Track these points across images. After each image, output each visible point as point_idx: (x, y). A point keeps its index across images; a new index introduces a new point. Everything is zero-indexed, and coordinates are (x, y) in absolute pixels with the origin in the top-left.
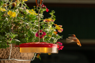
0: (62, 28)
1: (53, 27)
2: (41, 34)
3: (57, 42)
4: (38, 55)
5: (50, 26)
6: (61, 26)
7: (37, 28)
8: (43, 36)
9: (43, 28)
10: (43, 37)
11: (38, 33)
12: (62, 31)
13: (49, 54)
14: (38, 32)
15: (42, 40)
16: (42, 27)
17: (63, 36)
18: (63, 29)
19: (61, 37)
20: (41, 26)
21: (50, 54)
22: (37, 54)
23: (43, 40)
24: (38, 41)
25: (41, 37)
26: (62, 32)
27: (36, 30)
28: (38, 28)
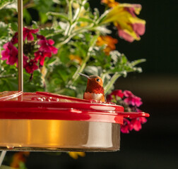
0: (140, 16)
1: (93, 11)
2: (28, 48)
4: (16, 159)
5: (76, 5)
7: (8, 17)
8: (42, 59)
9: (44, 20)
10: (41, 66)
11: (16, 45)
13: (73, 154)
14: (15, 39)
15: (38, 80)
16: (34, 14)
18: (143, 22)
20: (30, 5)
21: (80, 153)
22: (10, 154)
23: (43, 80)
24: (14, 84)
25: (30, 67)
27: (6, 29)
28: (17, 16)
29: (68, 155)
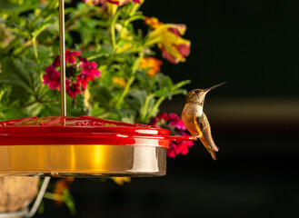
0: (185, 37)
1: (136, 33)
2: (71, 71)
3: (160, 115)
4: (60, 186)
5: (119, 27)
6: (182, 29)
7: (49, 40)
8: (84, 83)
10: (83, 89)
11: (58, 69)
12: (187, 53)
13: (118, 180)
14: (57, 61)
15: (81, 105)
16: (76, 37)
17: (188, 82)
18: (188, 43)
19: (183, 87)
20: (72, 28)
21: (126, 179)
22: (54, 180)
23: (86, 104)
24: (56, 109)
25: (73, 91)
26: (184, 60)
28: (58, 39)
29: (113, 181)
